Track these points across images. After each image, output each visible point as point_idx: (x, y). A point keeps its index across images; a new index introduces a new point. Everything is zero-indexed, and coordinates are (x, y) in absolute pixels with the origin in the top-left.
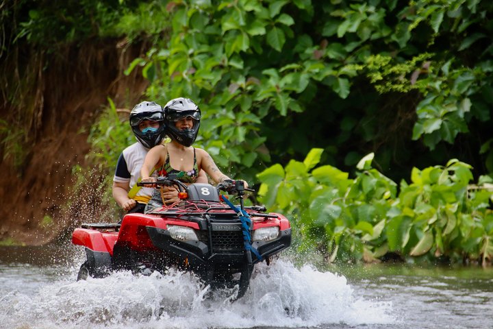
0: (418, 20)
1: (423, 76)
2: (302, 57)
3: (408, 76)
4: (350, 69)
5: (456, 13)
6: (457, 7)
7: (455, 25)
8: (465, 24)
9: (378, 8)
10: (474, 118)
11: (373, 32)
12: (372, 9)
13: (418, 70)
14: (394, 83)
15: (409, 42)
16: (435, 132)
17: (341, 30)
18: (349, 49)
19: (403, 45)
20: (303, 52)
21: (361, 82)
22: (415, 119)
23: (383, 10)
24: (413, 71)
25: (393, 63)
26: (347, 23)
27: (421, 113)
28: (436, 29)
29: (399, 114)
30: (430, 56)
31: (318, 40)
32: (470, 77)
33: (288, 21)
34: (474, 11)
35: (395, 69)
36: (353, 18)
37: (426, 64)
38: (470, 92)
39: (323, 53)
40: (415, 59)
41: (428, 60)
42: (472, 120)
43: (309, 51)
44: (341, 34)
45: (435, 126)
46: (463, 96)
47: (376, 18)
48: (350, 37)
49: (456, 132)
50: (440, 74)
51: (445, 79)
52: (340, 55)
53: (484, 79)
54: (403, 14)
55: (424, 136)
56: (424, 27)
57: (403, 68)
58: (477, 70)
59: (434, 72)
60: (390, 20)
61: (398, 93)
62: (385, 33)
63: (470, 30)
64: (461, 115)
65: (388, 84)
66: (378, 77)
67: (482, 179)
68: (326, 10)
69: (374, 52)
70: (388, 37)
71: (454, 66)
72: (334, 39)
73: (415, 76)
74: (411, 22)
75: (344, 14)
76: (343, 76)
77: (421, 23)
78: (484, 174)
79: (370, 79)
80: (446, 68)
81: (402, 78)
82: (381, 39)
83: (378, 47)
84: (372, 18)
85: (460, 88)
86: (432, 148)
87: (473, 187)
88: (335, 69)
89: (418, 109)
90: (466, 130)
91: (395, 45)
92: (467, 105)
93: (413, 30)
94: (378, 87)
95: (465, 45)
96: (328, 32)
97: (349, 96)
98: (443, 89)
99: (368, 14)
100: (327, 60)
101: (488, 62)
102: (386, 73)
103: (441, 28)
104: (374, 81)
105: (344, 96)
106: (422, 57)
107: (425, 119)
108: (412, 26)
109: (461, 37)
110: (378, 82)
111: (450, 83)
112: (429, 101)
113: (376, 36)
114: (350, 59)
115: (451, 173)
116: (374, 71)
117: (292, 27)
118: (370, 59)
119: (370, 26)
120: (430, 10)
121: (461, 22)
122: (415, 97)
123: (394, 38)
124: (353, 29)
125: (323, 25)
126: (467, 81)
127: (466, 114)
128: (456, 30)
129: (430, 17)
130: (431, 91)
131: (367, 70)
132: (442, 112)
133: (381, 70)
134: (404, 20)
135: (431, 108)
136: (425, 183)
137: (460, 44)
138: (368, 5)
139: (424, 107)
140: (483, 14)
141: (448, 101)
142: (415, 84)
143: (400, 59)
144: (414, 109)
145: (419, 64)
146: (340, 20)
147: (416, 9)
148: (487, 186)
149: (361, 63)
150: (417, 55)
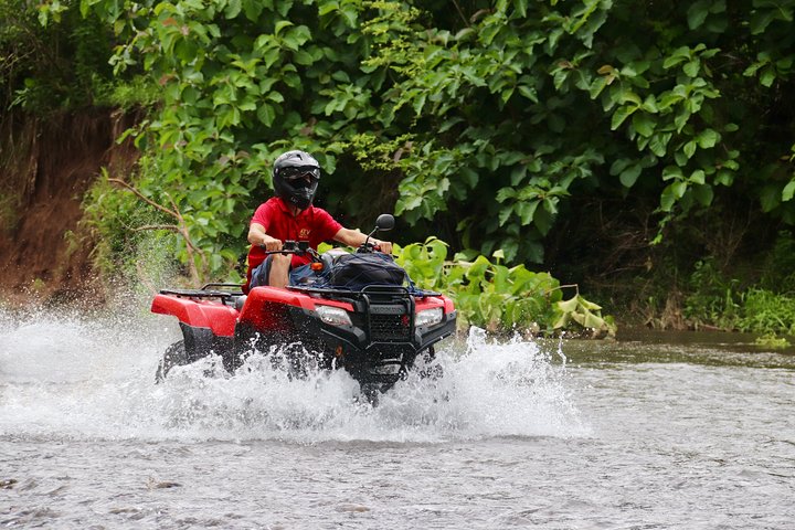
0: (402, 102)
1: (405, 155)
2: (292, 133)
3: (392, 155)
4: (337, 146)
5: (437, 97)
6: (439, 93)
7: (434, 108)
8: (445, 108)
9: (364, 89)
10: (452, 197)
11: (359, 112)
12: (358, 90)
13: (401, 150)
14: (378, 161)
15: (392, 123)
16: (415, 208)
17: (329, 109)
18: (336, 127)
19: (387, 125)
20: (292, 128)
21: (347, 160)
22: (398, 196)
23: (369, 91)
24: (396, 151)
25: (377, 142)
26: (334, 102)
27: (404, 191)
28: (419, 111)
29: (382, 191)
30: (412, 136)
31: (306, 118)
32: (449, 158)
33: (278, 98)
34: (453, 97)
35: (379, 147)
36: (340, 99)
37: (409, 144)
38: (449, 172)
39: (311, 130)
40: (398, 139)
41: (410, 140)
42: (450, 198)
43: (297, 128)
44: (328, 114)
45: (416, 203)
46: (443, 176)
47: (362, 99)
48: (336, 116)
49: (435, 209)
50: (422, 154)
51: (426, 159)
52: (327, 133)
53: (462, 161)
54: (387, 95)
55: (405, 211)
56: (407, 109)
57: (387, 147)
58: (455, 152)
59: (416, 152)
60: (376, 101)
61: (381, 171)
62: (371, 114)
63: (450, 113)
64: (441, 194)
65: (373, 162)
66: (363, 155)
67: (458, 256)
68: (314, 89)
69: (360, 132)
70: (374, 117)
71: (434, 148)
72: (322, 116)
73: (398, 155)
74: (395, 104)
75: (332, 94)
76: (330, 153)
77: (404, 105)
78: (459, 252)
79: (356, 156)
80: (427, 148)
81: (386, 157)
82: (367, 119)
83: (363, 126)
84: (358, 99)
85: (440, 168)
86: (413, 224)
87: (449, 263)
88: (322, 146)
89: (400, 187)
90: (445, 209)
91: (380, 124)
92: (446, 184)
93: (397, 111)
94: (363, 165)
95: (444, 128)
96: (316, 110)
97: (335, 172)
98: (425, 169)
99: (355, 94)
100: (315, 137)
101: (466, 144)
102: (370, 152)
103: (422, 111)
104: (359, 158)
105: (331, 173)
106: (405, 137)
107: (406, 196)
108: (396, 108)
109: (441, 120)
110: (363, 160)
111: (430, 163)
112: (411, 179)
113: (361, 116)
114: (337, 137)
115: (430, 249)
116: (359, 149)
117: (281, 103)
118: (356, 138)
119: (357, 106)
120: (413, 93)
121: (441, 105)
122: (398, 175)
123: (379, 118)
124: (340, 109)
125: (311, 104)
126: (447, 162)
127: (445, 192)
128: (437, 113)
129: (412, 99)
130: (413, 170)
131: (353, 148)
132: (423, 190)
133: (366, 149)
134: (389, 101)
135: (412, 186)
136: (406, 259)
137: (440, 126)
138: (355, 85)
139: (406, 185)
140: (461, 99)
141: (428, 181)
142: (398, 163)
143: (385, 138)
144: (397, 186)
145: (402, 144)
146: (328, 99)
147: (400, 91)
148: (461, 263)
149: (347, 142)
150: (400, 136)
